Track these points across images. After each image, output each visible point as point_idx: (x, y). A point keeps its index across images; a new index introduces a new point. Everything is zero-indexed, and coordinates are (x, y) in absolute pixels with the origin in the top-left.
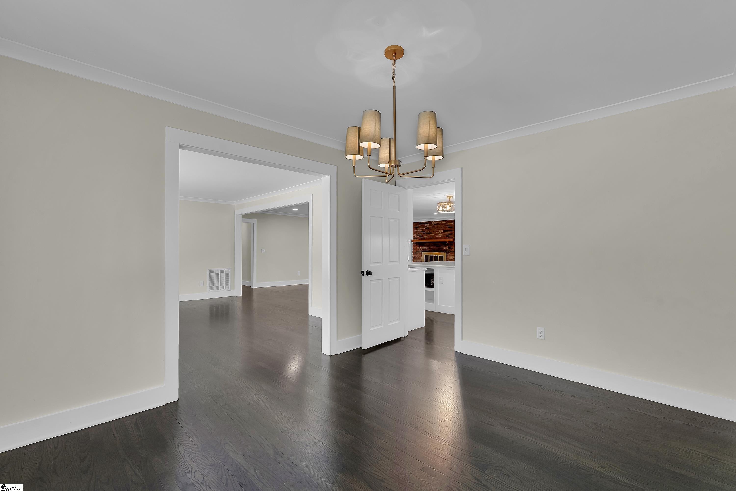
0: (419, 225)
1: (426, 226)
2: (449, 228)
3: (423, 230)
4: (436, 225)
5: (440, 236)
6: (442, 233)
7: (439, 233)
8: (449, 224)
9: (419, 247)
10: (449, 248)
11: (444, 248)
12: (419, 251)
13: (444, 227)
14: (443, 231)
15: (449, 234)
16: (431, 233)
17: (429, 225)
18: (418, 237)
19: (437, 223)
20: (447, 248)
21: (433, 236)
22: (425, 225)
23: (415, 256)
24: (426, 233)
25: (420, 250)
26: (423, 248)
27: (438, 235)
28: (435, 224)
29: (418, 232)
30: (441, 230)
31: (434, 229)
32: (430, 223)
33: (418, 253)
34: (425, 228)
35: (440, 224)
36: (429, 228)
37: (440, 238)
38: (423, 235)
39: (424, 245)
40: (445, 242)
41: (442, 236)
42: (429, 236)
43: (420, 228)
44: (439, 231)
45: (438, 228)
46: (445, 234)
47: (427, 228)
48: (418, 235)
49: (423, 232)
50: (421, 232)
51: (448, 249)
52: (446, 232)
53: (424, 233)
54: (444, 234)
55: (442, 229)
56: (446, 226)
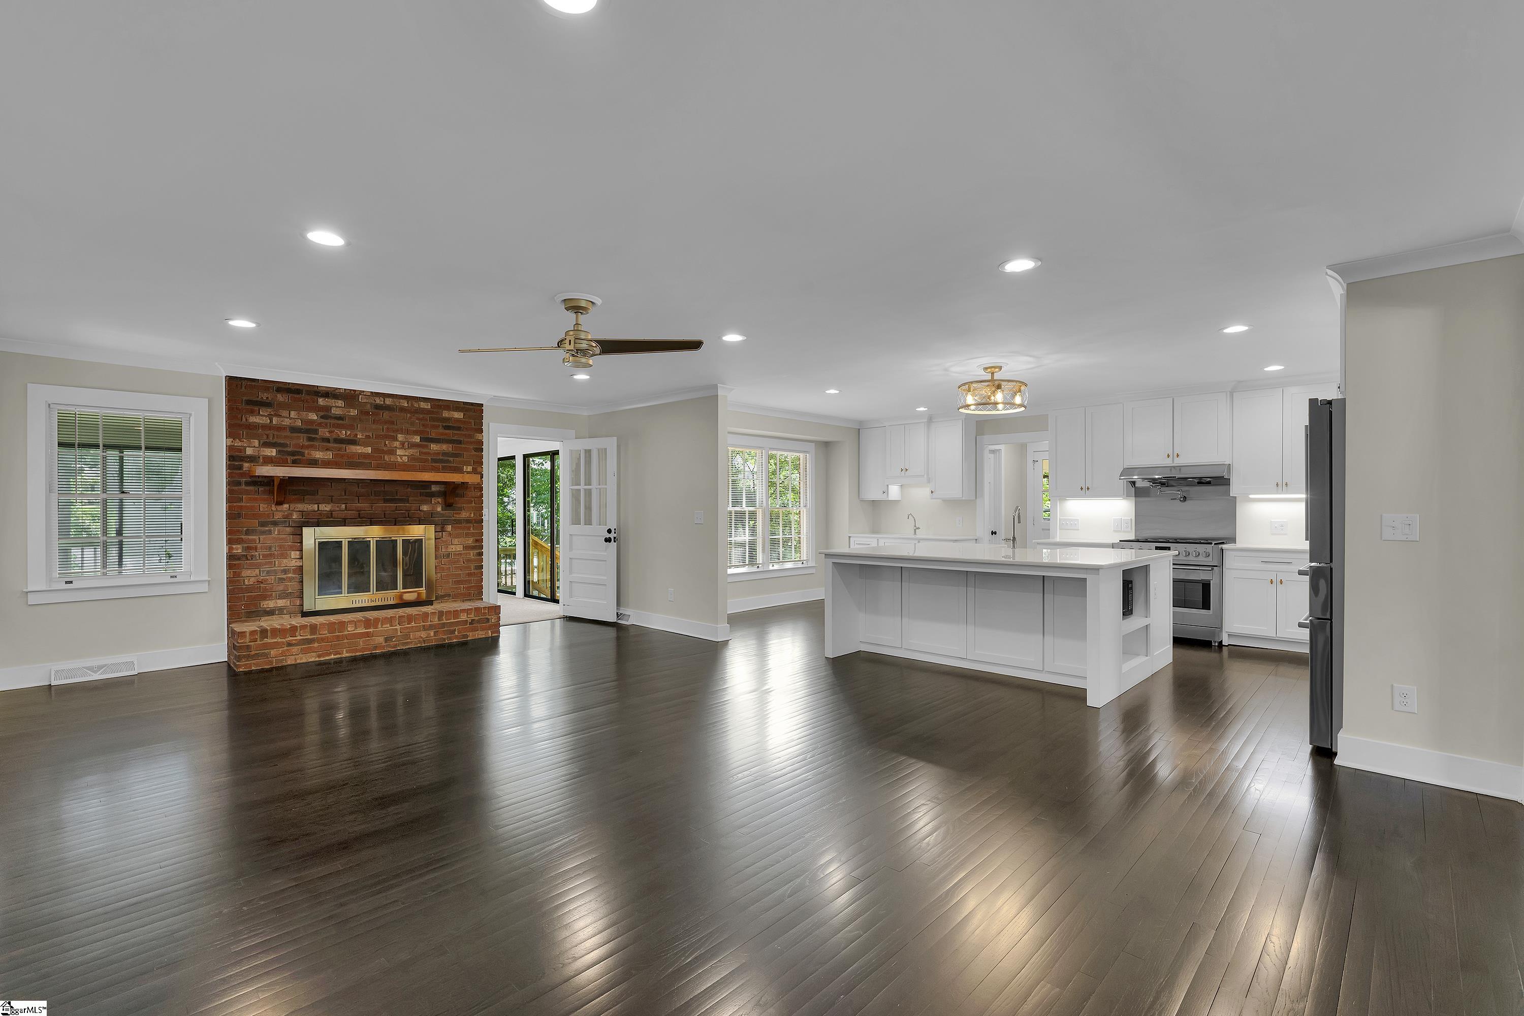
0: (280, 398)
1: (328, 409)
2: (447, 431)
3: (312, 422)
4: (387, 412)
5: (405, 459)
6: (413, 445)
7: (397, 444)
8: (446, 414)
9: (279, 503)
10: (448, 506)
11: (425, 508)
12: (275, 524)
13: (423, 425)
14: (417, 439)
15: (444, 454)
16: (353, 442)
17: (340, 403)
18: (272, 452)
19: (388, 401)
20: (439, 509)
21: (366, 456)
22: (321, 401)
23: (249, 548)
24: (327, 440)
25: (287, 517)
26: (300, 506)
27: (392, 452)
28: (377, 407)
29: (264, 427)
30: (408, 432)
31: (374, 426)
32: (350, 397)
33: (270, 532)
34: (322, 414)
35: (402, 409)
36: (340, 418)
37: (404, 467)
38: (308, 447)
39: (314, 493)
40: (427, 484)
41: (412, 458)
42: (342, 456)
43: (285, 413)
44: (400, 437)
45: (392, 423)
46: (429, 453)
47: (331, 417)
48: (267, 445)
49: (309, 431)
50: (294, 430)
51: (442, 510)
52: (434, 447)
53: (310, 439)
54: (425, 453)
55: (416, 433)
56: (432, 419)
